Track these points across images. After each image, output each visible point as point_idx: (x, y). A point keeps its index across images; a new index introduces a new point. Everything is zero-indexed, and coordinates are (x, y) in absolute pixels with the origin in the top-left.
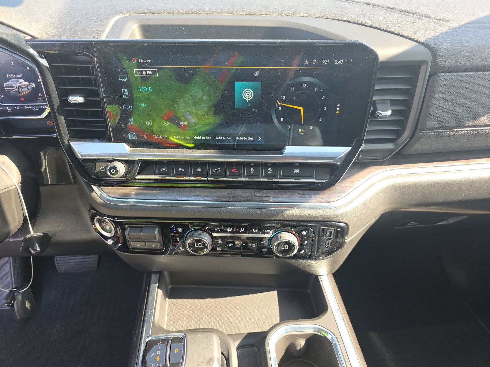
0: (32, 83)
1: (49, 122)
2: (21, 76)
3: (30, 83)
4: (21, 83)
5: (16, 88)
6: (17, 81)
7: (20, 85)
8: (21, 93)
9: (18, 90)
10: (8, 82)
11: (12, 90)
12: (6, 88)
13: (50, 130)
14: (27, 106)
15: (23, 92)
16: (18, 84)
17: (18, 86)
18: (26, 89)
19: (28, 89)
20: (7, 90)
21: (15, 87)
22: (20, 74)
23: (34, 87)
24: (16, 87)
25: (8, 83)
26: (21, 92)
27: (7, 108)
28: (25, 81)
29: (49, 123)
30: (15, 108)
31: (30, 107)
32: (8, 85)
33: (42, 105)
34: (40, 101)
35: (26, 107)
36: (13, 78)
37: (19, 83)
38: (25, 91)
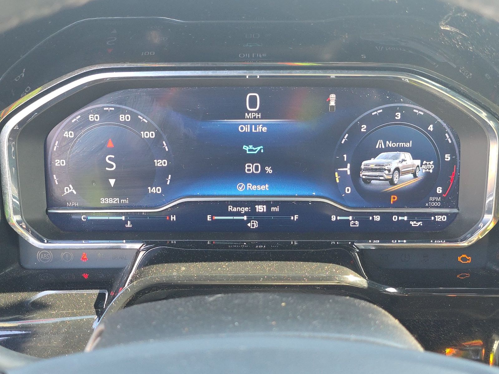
0: (428, 163)
1: (464, 256)
2: (408, 145)
3: (424, 162)
4: (403, 160)
5: (387, 172)
6: (396, 158)
7: (400, 165)
8: (396, 184)
9: (390, 177)
10: (375, 158)
11: (376, 178)
12: (363, 173)
13: (458, 276)
14: (399, 214)
15: (401, 182)
16: (394, 164)
17: (392, 170)
18: (411, 176)
19: (415, 176)
20: (364, 177)
21: (385, 170)
23: (431, 171)
24: (389, 171)
25: (373, 161)
26: (396, 182)
27: (350, 218)
28: (414, 158)
29: (462, 259)
30: (371, 218)
31: (406, 218)
32: (373, 166)
33: (434, 214)
34: (434, 204)
35: (395, 218)
36: (388, 149)
37: (398, 161)
38: (408, 180)
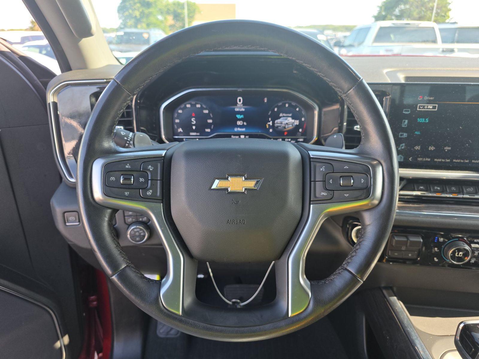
2: (290, 115)
3: (296, 121)
4: (289, 120)
6: (286, 119)
7: (288, 122)
9: (284, 126)
10: (279, 119)
11: (280, 126)
15: (288, 127)
16: (286, 122)
19: (292, 126)
20: (276, 126)
22: (290, 113)
23: (298, 124)
24: (284, 124)
26: (286, 128)
30: (278, 140)
32: (279, 122)
36: (284, 116)
38: (290, 127)
